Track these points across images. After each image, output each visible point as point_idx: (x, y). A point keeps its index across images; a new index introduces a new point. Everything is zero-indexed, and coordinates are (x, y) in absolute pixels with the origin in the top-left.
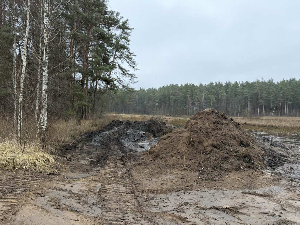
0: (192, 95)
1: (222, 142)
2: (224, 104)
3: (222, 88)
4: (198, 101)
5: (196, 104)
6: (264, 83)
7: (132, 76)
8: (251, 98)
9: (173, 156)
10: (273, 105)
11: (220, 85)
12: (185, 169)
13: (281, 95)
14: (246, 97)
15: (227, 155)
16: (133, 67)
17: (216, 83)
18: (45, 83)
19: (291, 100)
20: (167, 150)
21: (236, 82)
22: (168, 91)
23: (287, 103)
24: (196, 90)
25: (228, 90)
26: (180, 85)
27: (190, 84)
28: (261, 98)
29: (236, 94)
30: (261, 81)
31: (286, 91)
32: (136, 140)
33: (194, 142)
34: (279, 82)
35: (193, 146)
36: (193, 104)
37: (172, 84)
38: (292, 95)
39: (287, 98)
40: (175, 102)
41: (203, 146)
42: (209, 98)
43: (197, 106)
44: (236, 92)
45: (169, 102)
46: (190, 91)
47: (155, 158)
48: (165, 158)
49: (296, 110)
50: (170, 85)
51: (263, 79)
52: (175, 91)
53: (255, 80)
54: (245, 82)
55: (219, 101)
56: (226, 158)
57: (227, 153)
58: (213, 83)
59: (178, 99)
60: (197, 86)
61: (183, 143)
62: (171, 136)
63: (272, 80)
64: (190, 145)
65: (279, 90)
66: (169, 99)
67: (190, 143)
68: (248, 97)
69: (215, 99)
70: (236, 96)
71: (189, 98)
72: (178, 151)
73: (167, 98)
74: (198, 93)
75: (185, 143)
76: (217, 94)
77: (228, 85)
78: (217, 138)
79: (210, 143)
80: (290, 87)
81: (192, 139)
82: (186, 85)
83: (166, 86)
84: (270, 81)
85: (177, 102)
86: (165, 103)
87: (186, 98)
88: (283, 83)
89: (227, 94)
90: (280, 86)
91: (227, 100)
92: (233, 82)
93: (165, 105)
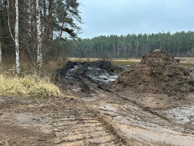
0: (116, 44)
1: (174, 73)
2: (137, 49)
3: (137, 38)
4: (120, 48)
5: (119, 49)
6: (164, 34)
7: (79, 28)
8: (156, 45)
9: (141, 84)
10: (170, 50)
11: (135, 36)
12: (155, 93)
13: (175, 43)
14: (152, 44)
15: (181, 82)
16: (80, 21)
17: (132, 35)
18: (40, 30)
19: (182, 46)
20: (134, 80)
21: (146, 34)
22: (99, 41)
23: (179, 48)
24: (119, 40)
25: (140, 40)
26: (107, 36)
27: (114, 36)
28: (162, 45)
29: (146, 43)
30: (162, 33)
31: (178, 40)
32: (96, 74)
33: (155, 74)
34: (174, 34)
35: (155, 76)
36: (116, 50)
37: (102, 35)
38: (182, 43)
39: (179, 45)
40: (104, 48)
41: (163, 76)
42: (128, 46)
43: (119, 51)
44: (145, 41)
45: (100, 48)
46: (114, 41)
47: (125, 86)
48: (133, 85)
49: (184, 53)
50: (100, 36)
51: (163, 31)
52: (104, 40)
53: (158, 33)
54: (151, 34)
55: (134, 47)
56: (181, 84)
57: (181, 81)
58: (130, 35)
59: (106, 46)
60: (119, 37)
61: (147, 74)
62: (134, 69)
63: (169, 32)
64: (153, 76)
65: (174, 39)
66: (100, 46)
67: (152, 74)
68: (154, 44)
69: (132, 46)
70: (145, 44)
71: (114, 46)
72: (143, 80)
73: (98, 45)
74: (120, 41)
75: (148, 75)
76: (133, 43)
77: (140, 36)
78: (170, 70)
79: (167, 73)
80: (181, 37)
81: (154, 71)
82: (112, 36)
83: (97, 37)
84: (168, 33)
85: (105, 48)
86: (97, 49)
87: (112, 45)
88: (177, 34)
89: (139, 42)
90: (175, 37)
91: (139, 47)
92: (143, 34)
93: (97, 51)
